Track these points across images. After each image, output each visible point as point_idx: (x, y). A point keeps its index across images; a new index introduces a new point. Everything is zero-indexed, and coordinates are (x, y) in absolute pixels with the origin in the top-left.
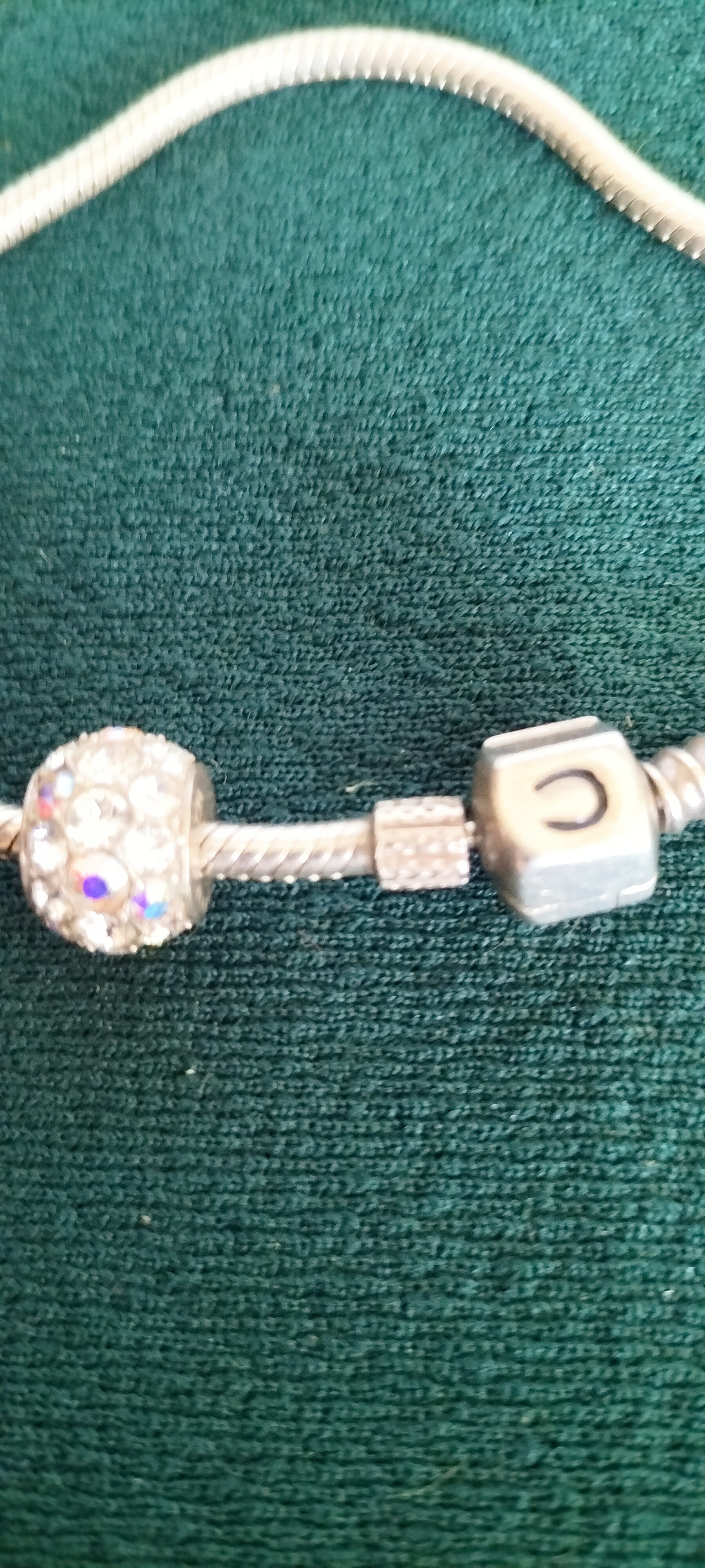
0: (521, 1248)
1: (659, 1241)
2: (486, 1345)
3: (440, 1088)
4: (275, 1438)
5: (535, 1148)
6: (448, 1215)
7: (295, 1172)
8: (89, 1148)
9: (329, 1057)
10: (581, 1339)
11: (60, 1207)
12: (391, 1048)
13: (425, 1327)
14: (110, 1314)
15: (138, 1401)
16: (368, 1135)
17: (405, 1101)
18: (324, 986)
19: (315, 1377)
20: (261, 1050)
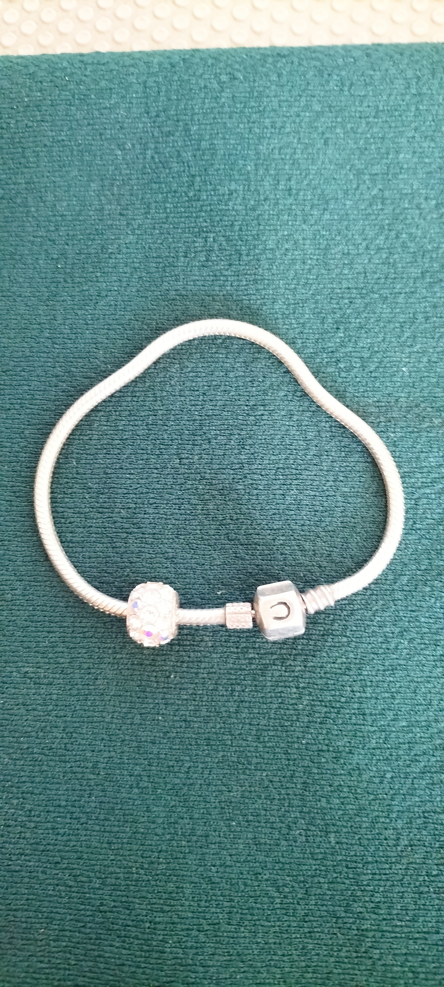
0: (265, 728)
1: (302, 727)
2: (254, 754)
3: (243, 682)
4: (196, 779)
5: (269, 700)
6: (244, 718)
7: (202, 706)
8: (143, 698)
9: (212, 673)
10: (280, 753)
11: (135, 714)
12: (230, 671)
13: (237, 749)
14: (150, 745)
15: (159, 769)
16: (223, 696)
17: (233, 686)
18: (210, 652)
19: (207, 762)
20: (192, 670)
